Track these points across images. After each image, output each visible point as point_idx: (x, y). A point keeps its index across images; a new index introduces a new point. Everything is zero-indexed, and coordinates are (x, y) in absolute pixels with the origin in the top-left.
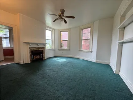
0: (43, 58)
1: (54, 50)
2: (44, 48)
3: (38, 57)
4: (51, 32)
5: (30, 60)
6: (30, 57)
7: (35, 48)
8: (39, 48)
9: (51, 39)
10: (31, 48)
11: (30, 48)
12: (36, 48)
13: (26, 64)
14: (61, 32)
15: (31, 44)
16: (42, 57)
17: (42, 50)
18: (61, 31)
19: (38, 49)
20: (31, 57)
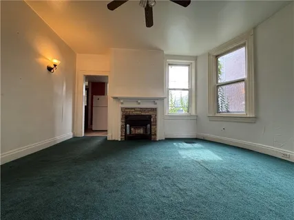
0: (151, 135)
1: (196, 119)
2: (155, 110)
3: (141, 131)
4: (187, 68)
5: (121, 136)
6: (122, 128)
7: (132, 109)
8: (142, 109)
10: (126, 108)
11: (123, 110)
12: (134, 108)
13: (115, 140)
14: (217, 57)
16: (151, 131)
17: (150, 116)
18: (216, 54)
19: (138, 113)
20: (124, 128)
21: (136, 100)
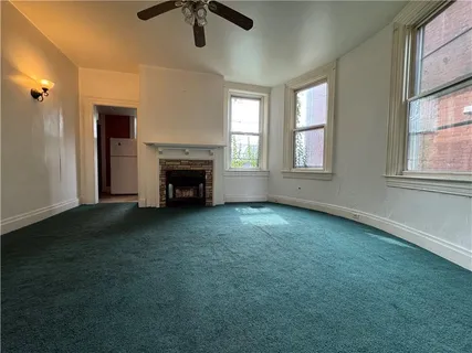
0: (204, 198)
1: (267, 176)
2: (210, 163)
3: (190, 193)
4: (258, 102)
5: (161, 200)
6: (161, 190)
8: (191, 162)
9: (257, 132)
11: (163, 162)
13: (150, 208)
14: (296, 91)
15: (160, 149)
16: (204, 193)
17: (204, 171)
18: (295, 87)
19: (186, 167)
20: (164, 189)
21: (183, 148)
